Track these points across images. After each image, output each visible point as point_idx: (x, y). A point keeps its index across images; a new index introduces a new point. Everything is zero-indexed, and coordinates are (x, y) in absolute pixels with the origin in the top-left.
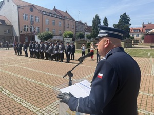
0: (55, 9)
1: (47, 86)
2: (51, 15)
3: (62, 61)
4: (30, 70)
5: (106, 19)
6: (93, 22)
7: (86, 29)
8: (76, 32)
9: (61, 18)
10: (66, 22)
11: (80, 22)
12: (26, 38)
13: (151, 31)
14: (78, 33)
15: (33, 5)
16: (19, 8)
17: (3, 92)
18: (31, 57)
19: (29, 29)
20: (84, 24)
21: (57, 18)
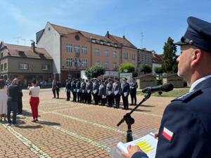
0: (108, 35)
1: (94, 143)
2: (102, 43)
3: (118, 107)
4: (71, 120)
6: (165, 49)
7: (153, 59)
8: (139, 64)
9: (116, 46)
10: (124, 51)
11: (143, 50)
12: (69, 75)
14: (141, 66)
15: (79, 32)
16: (61, 36)
17: (32, 149)
18: (74, 100)
19: (73, 63)
20: (150, 52)
21: (111, 46)
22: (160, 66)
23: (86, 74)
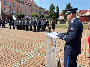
2: (23, 2)
5: (58, 6)
6: (50, 8)
7: (45, 12)
8: (39, 14)
9: (29, 5)
10: (33, 8)
11: (41, 8)
12: (6, 17)
13: (84, 15)
19: (8, 11)
20: (44, 9)
21: (27, 4)
22: (48, 15)
23: (16, 17)
